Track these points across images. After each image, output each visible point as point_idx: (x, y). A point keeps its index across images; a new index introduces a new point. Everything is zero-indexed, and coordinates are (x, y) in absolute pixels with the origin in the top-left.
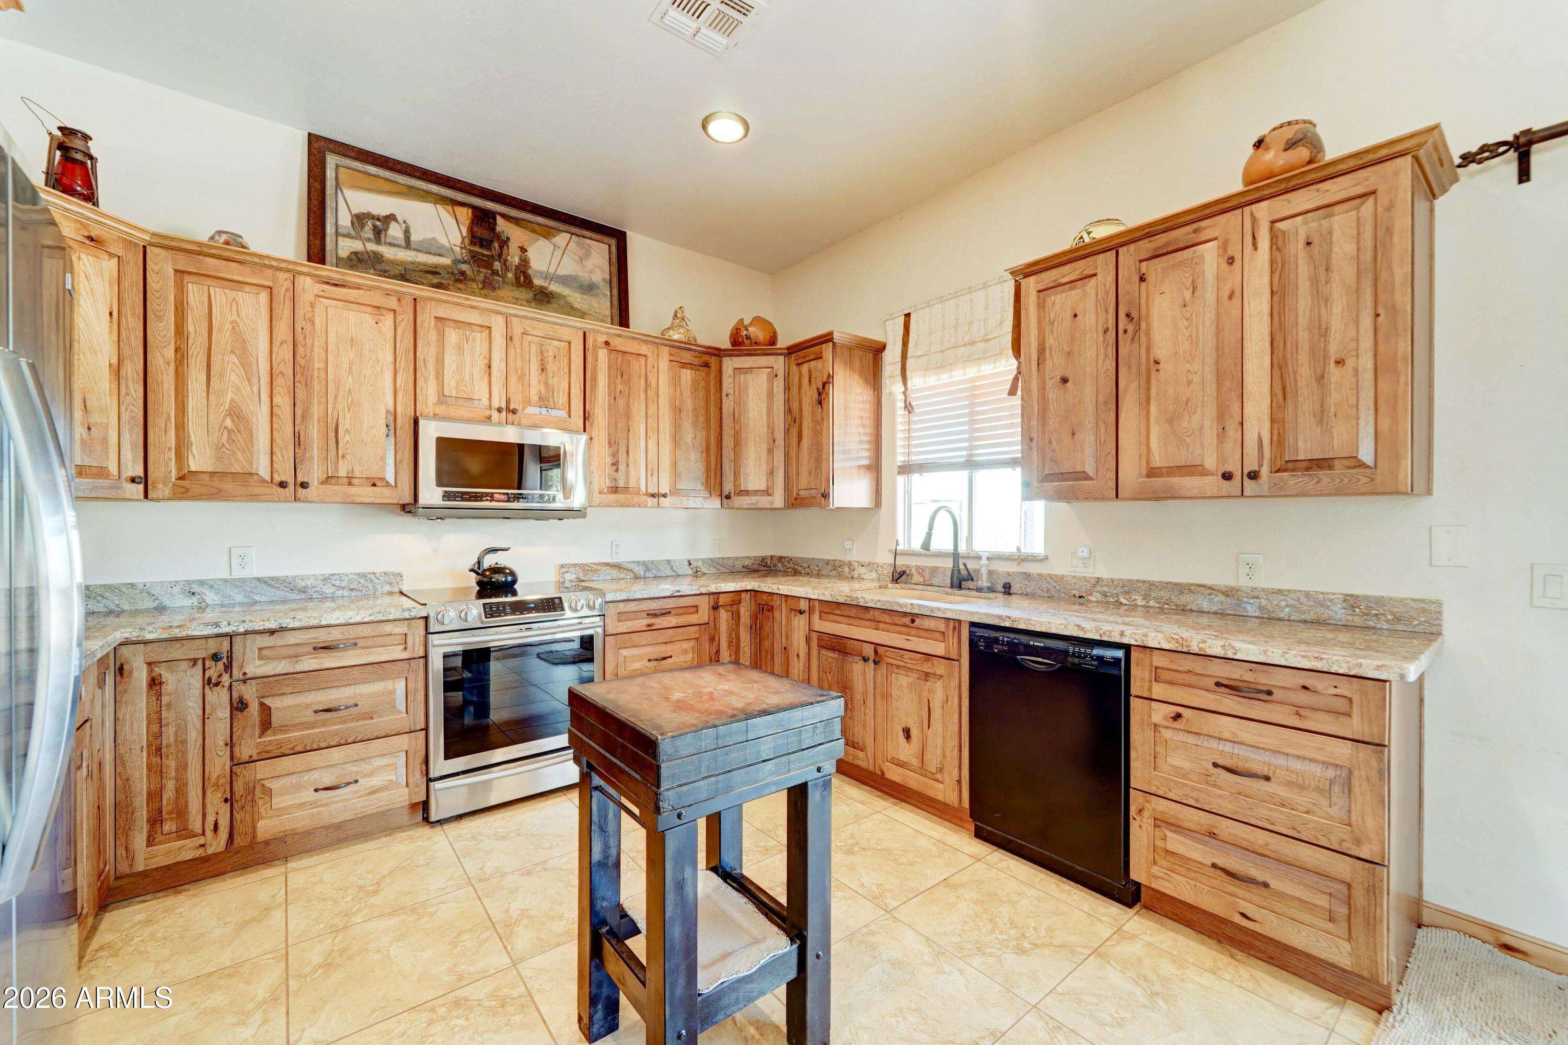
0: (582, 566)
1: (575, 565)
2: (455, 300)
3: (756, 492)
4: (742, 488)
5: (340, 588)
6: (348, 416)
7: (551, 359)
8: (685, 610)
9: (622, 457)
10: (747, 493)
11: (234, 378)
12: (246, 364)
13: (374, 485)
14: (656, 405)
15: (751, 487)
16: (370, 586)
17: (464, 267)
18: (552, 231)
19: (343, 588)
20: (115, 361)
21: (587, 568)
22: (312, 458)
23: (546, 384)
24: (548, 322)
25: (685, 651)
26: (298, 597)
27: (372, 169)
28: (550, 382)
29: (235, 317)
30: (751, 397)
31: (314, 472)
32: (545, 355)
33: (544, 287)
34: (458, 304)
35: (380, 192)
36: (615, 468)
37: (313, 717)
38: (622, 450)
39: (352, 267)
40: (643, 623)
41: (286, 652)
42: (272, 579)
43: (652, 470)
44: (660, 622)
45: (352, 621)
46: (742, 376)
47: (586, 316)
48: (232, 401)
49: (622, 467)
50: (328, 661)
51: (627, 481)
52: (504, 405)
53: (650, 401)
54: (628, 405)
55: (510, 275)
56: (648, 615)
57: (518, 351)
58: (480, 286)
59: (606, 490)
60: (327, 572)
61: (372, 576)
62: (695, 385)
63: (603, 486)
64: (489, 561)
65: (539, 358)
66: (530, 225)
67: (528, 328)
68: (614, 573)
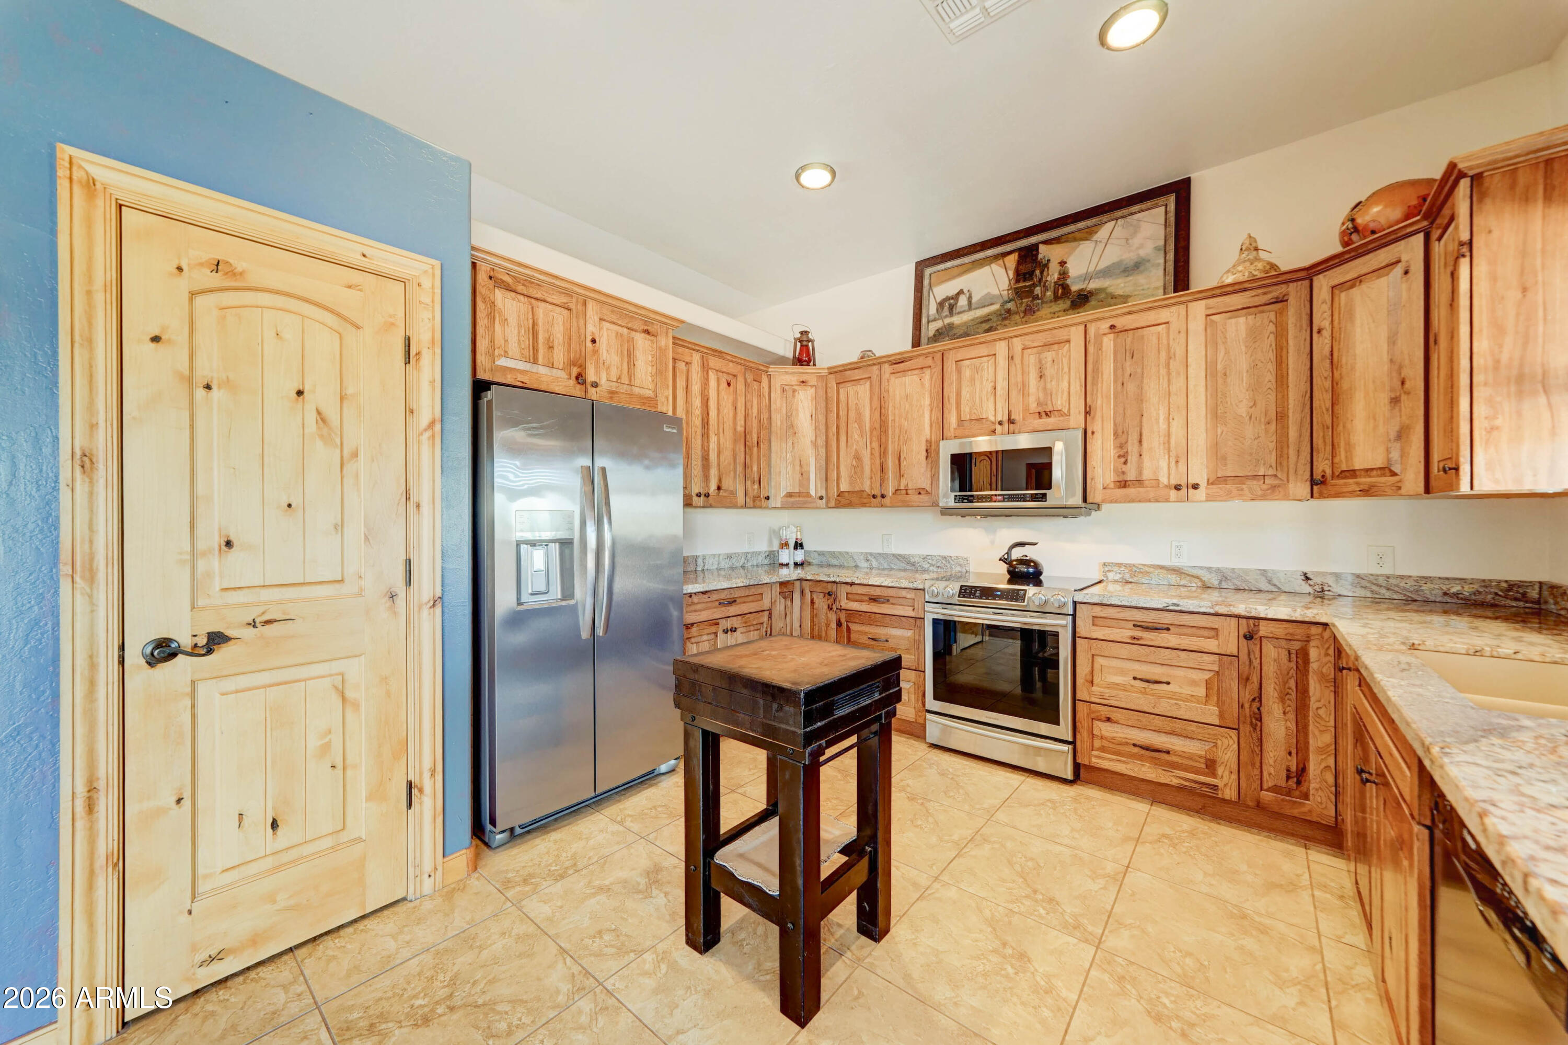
0: (1130, 567)
1: (1119, 565)
2: (969, 343)
3: (1368, 471)
4: (1344, 468)
5: (932, 565)
6: (905, 448)
7: (1049, 365)
8: (1195, 630)
9: (1132, 448)
10: (1353, 473)
11: (856, 437)
12: (861, 427)
13: (920, 493)
14: (1183, 377)
15: (1358, 464)
16: (948, 565)
17: (1009, 306)
18: (1093, 229)
19: (933, 565)
20: (813, 439)
21: (1135, 569)
22: (888, 478)
23: (1045, 389)
24: (1047, 330)
25: (1193, 683)
26: (911, 568)
27: (949, 264)
28: (1049, 386)
29: (857, 401)
30: (1358, 322)
31: (890, 489)
32: (1044, 362)
33: (1082, 290)
34: (971, 345)
35: (954, 277)
36: (1123, 460)
37: (868, 642)
38: (1133, 438)
39: (936, 341)
40: (1125, 633)
41: (857, 597)
42: (900, 555)
43: (1177, 457)
44: (1149, 637)
45: (883, 584)
46: (1343, 295)
47: (1129, 300)
48: (856, 450)
49: (1133, 458)
50: (874, 608)
51: (1140, 470)
52: (1006, 418)
53: (1174, 374)
54: (1140, 387)
55: (1049, 293)
56: (1135, 626)
57: (1019, 366)
58: (1022, 315)
59: (1112, 485)
60: (925, 553)
61: (949, 558)
62: (1253, 335)
63: (1108, 482)
64: (1017, 554)
65: (1038, 367)
66: (1070, 236)
67: (1027, 343)
68: (1173, 579)
